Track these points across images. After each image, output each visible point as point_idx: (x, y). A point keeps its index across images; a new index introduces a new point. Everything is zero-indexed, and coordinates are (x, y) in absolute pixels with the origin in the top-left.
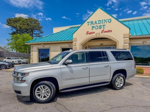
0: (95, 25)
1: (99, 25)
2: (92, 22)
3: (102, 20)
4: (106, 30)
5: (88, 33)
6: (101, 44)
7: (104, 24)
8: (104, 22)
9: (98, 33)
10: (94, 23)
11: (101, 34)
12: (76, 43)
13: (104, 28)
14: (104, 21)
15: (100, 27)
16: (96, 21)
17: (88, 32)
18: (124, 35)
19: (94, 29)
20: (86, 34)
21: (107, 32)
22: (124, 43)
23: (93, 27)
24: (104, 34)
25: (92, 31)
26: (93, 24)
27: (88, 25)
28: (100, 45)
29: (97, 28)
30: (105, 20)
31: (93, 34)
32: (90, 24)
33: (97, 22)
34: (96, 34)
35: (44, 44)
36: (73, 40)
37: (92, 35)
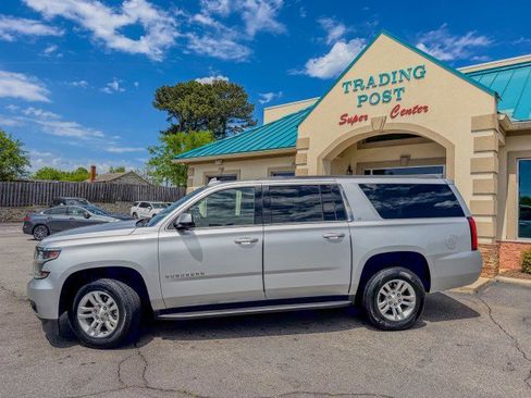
0: (368, 93)
1: (380, 91)
2: (358, 83)
3: (394, 73)
4: (406, 104)
5: (344, 120)
6: (403, 157)
7: (398, 86)
8: (398, 79)
9: (378, 117)
10: (365, 84)
11: (389, 120)
12: (306, 155)
13: (399, 99)
14: (398, 75)
15: (387, 97)
16: (371, 79)
17: (346, 115)
18: (475, 120)
19: (366, 104)
20: (341, 124)
21: (409, 112)
22: (476, 152)
23: (362, 99)
24: (399, 119)
25: (360, 113)
26: (362, 89)
27: (347, 92)
28: (398, 158)
29: (375, 99)
30: (402, 72)
31: (363, 123)
32: (351, 88)
33: (377, 81)
34: (372, 124)
35: (223, 161)
36: (299, 146)
37: (357, 125)
